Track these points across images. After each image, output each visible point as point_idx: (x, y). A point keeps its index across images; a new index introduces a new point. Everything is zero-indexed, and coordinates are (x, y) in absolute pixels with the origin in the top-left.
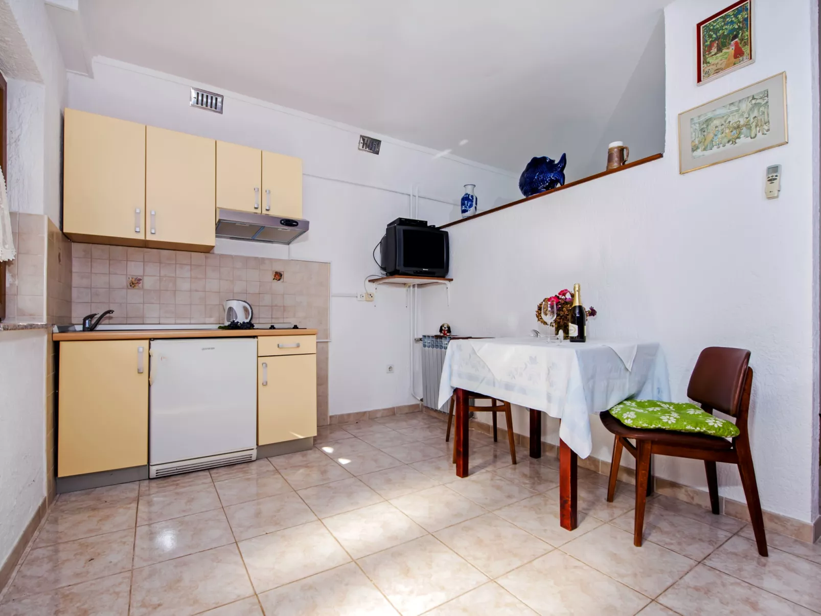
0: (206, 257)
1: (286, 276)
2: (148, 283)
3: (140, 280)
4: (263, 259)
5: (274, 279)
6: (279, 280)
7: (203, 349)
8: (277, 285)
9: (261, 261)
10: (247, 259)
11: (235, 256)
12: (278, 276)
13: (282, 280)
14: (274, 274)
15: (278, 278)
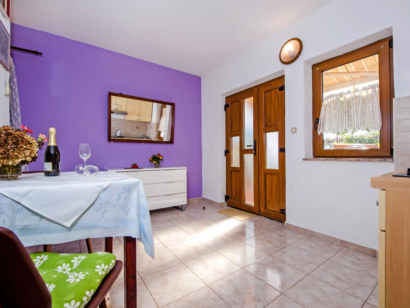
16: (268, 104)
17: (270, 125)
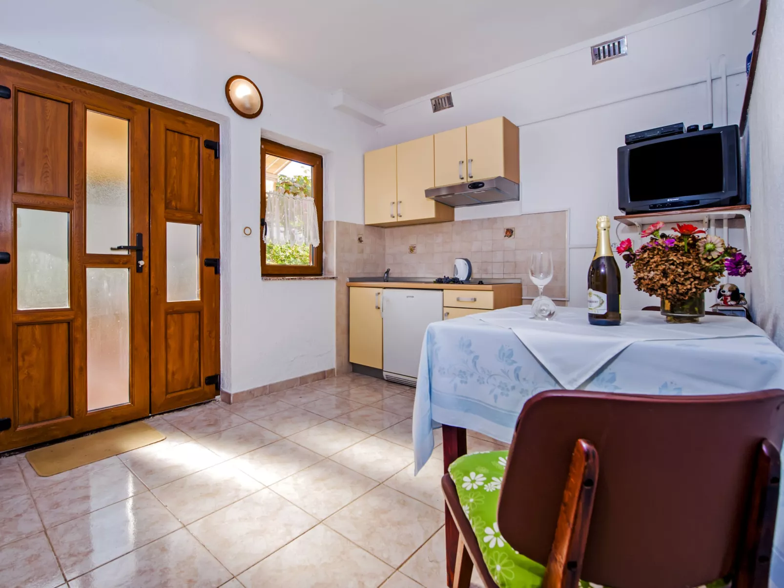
0: (452, 225)
1: (517, 232)
2: (419, 249)
3: (415, 247)
4: (495, 219)
5: (505, 236)
6: (510, 236)
7: (407, 297)
8: (510, 242)
9: (493, 221)
10: (482, 221)
11: (473, 220)
12: (509, 232)
13: (513, 237)
14: (506, 231)
15: (510, 235)
16: (174, 161)
17: (178, 206)
